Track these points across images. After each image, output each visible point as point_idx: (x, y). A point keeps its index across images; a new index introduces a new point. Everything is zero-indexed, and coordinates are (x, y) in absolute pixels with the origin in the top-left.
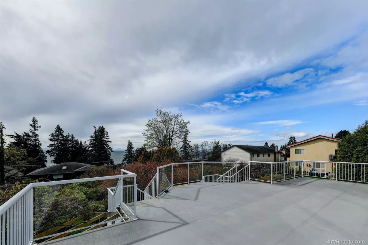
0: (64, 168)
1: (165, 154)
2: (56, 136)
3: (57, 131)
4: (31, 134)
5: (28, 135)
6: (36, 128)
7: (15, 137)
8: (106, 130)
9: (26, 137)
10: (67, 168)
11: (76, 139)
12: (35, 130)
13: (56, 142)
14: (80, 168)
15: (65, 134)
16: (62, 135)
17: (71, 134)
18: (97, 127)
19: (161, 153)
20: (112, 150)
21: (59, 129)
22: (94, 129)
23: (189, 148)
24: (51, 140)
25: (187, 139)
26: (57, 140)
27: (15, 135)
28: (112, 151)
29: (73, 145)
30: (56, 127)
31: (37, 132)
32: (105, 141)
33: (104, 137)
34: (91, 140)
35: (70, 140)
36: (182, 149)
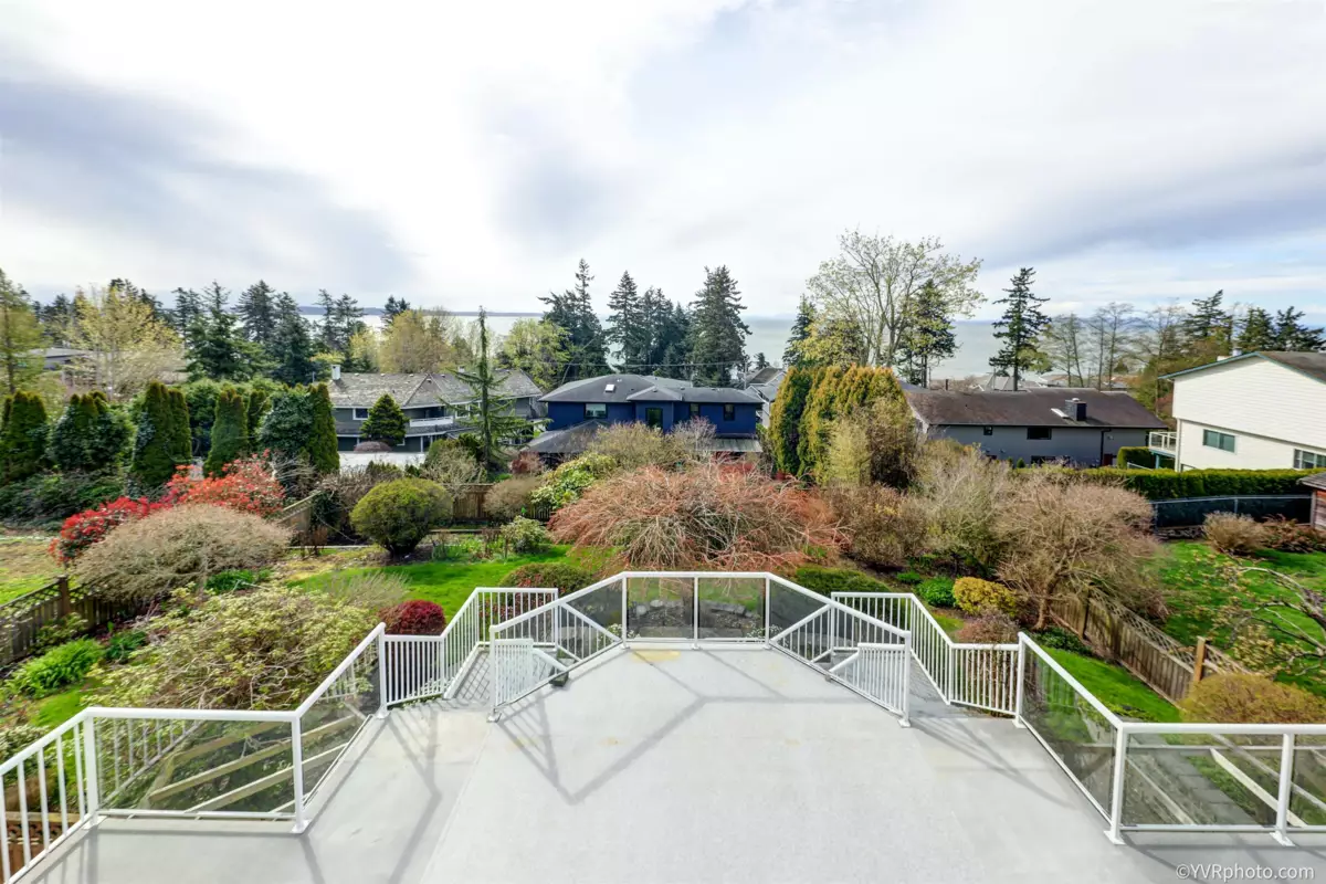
0: (610, 387)
1: (849, 391)
2: (622, 297)
3: (624, 286)
4: (578, 295)
5: (573, 298)
6: (587, 282)
7: (551, 301)
8: (731, 276)
9: (569, 302)
10: (615, 388)
11: (667, 298)
12: (585, 285)
13: (622, 311)
14: (644, 391)
15: (640, 293)
16: (633, 294)
17: (655, 289)
18: (713, 270)
19: (837, 384)
20: (749, 329)
21: (627, 282)
22: (706, 274)
23: (1036, 326)
24: (612, 307)
25: (1027, 289)
26: (624, 306)
27: (554, 299)
28: (748, 333)
29: (660, 313)
30: (622, 275)
31: (587, 290)
32: (731, 305)
33: (728, 296)
34: (697, 302)
35: (655, 303)
36: (1005, 329)
